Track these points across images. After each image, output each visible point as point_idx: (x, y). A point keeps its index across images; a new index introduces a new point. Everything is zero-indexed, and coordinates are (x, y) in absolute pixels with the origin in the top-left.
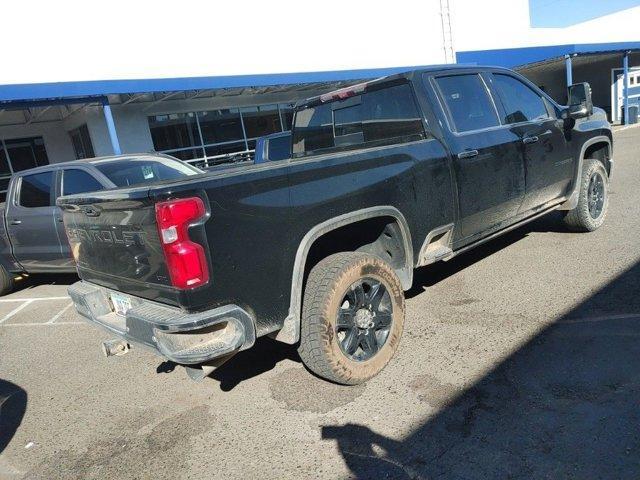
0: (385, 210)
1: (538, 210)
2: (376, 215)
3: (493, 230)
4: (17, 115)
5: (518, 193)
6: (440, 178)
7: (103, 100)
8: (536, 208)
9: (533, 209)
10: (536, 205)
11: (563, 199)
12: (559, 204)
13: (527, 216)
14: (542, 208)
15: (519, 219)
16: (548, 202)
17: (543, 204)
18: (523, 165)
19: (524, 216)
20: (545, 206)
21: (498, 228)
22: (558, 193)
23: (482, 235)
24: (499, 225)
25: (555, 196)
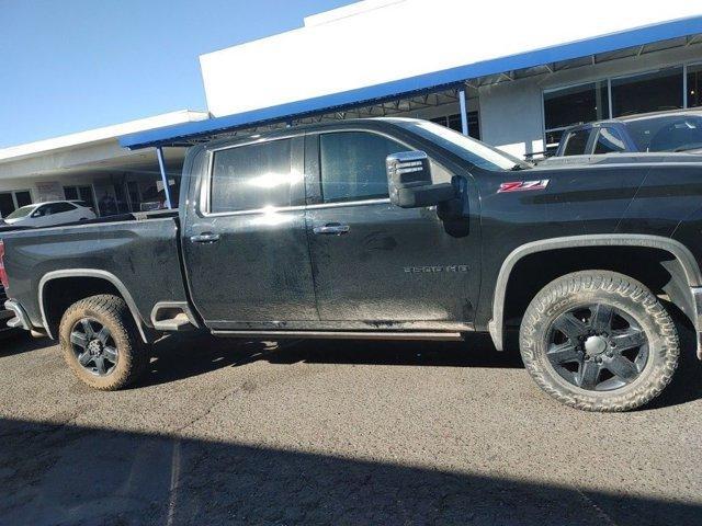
8: (376, 323)
9: (367, 322)
10: (370, 318)
11: (461, 326)
12: (455, 332)
13: (351, 327)
14: (395, 327)
15: (331, 327)
16: (412, 322)
17: (398, 322)
18: (306, 262)
19: (344, 325)
20: (407, 326)
21: (283, 326)
22: (436, 314)
23: (254, 326)
24: (284, 323)
25: (434, 317)
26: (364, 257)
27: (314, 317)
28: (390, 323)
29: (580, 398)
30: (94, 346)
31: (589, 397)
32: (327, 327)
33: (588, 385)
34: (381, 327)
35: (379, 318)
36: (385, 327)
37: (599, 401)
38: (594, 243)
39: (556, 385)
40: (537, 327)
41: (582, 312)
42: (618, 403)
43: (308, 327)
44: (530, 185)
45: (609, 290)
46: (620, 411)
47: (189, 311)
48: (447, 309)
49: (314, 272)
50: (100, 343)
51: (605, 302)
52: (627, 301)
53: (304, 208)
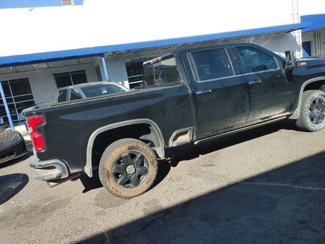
0: (142, 121)
1: (266, 119)
2: (137, 123)
3: (227, 130)
4: (75, 61)
5: (244, 111)
6: (182, 104)
7: (102, 55)
8: (264, 118)
9: (261, 119)
11: (288, 113)
12: (283, 116)
13: (255, 123)
14: (269, 119)
16: (274, 115)
17: (270, 116)
18: (247, 96)
19: (253, 123)
20: (272, 118)
21: (231, 129)
22: (282, 110)
23: (218, 132)
24: (232, 127)
25: (280, 112)
26: (266, 92)
27: (244, 122)
28: (268, 117)
30: (131, 169)
35: (266, 116)
41: (315, 102)
43: (240, 127)
48: (286, 107)
49: (250, 100)
51: (319, 97)
52: (324, 96)
53: (241, 75)
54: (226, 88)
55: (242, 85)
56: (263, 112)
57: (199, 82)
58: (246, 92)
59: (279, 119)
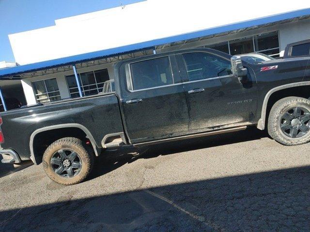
8: (213, 128)
9: (209, 128)
10: (211, 126)
11: (248, 123)
12: (245, 126)
13: (202, 131)
14: (221, 128)
15: (193, 133)
16: (228, 125)
17: (222, 126)
18: (185, 105)
19: (199, 131)
20: (226, 127)
21: (170, 136)
22: (238, 120)
23: (156, 138)
24: (171, 134)
25: (237, 122)
26: (211, 101)
27: (186, 129)
28: (219, 126)
29: (292, 141)
30: (66, 163)
31: (295, 140)
32: (191, 133)
33: (294, 136)
34: (215, 129)
35: (215, 125)
36: (216, 128)
37: (299, 141)
38: (296, 86)
39: (284, 138)
40: (277, 118)
41: (291, 111)
42: (305, 140)
43: (182, 134)
44: (272, 67)
45: (300, 101)
46: (305, 143)
47: (124, 137)
48: (243, 117)
49: (189, 109)
50: (70, 161)
51: (299, 106)
52: (306, 104)
53: (181, 84)
54: (160, 97)
55: (179, 94)
56: (210, 121)
57: (132, 91)
58: (184, 101)
59: (238, 128)
